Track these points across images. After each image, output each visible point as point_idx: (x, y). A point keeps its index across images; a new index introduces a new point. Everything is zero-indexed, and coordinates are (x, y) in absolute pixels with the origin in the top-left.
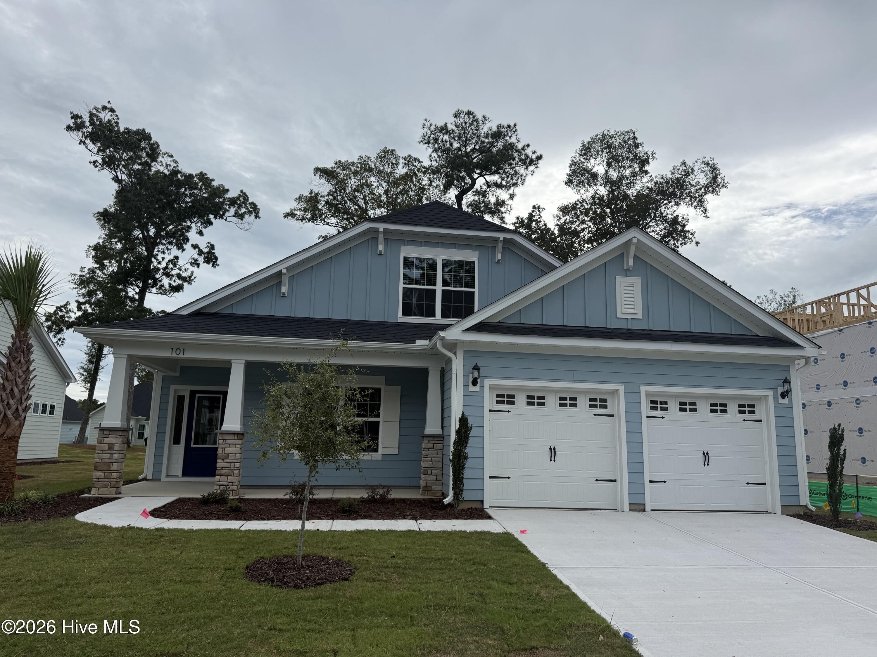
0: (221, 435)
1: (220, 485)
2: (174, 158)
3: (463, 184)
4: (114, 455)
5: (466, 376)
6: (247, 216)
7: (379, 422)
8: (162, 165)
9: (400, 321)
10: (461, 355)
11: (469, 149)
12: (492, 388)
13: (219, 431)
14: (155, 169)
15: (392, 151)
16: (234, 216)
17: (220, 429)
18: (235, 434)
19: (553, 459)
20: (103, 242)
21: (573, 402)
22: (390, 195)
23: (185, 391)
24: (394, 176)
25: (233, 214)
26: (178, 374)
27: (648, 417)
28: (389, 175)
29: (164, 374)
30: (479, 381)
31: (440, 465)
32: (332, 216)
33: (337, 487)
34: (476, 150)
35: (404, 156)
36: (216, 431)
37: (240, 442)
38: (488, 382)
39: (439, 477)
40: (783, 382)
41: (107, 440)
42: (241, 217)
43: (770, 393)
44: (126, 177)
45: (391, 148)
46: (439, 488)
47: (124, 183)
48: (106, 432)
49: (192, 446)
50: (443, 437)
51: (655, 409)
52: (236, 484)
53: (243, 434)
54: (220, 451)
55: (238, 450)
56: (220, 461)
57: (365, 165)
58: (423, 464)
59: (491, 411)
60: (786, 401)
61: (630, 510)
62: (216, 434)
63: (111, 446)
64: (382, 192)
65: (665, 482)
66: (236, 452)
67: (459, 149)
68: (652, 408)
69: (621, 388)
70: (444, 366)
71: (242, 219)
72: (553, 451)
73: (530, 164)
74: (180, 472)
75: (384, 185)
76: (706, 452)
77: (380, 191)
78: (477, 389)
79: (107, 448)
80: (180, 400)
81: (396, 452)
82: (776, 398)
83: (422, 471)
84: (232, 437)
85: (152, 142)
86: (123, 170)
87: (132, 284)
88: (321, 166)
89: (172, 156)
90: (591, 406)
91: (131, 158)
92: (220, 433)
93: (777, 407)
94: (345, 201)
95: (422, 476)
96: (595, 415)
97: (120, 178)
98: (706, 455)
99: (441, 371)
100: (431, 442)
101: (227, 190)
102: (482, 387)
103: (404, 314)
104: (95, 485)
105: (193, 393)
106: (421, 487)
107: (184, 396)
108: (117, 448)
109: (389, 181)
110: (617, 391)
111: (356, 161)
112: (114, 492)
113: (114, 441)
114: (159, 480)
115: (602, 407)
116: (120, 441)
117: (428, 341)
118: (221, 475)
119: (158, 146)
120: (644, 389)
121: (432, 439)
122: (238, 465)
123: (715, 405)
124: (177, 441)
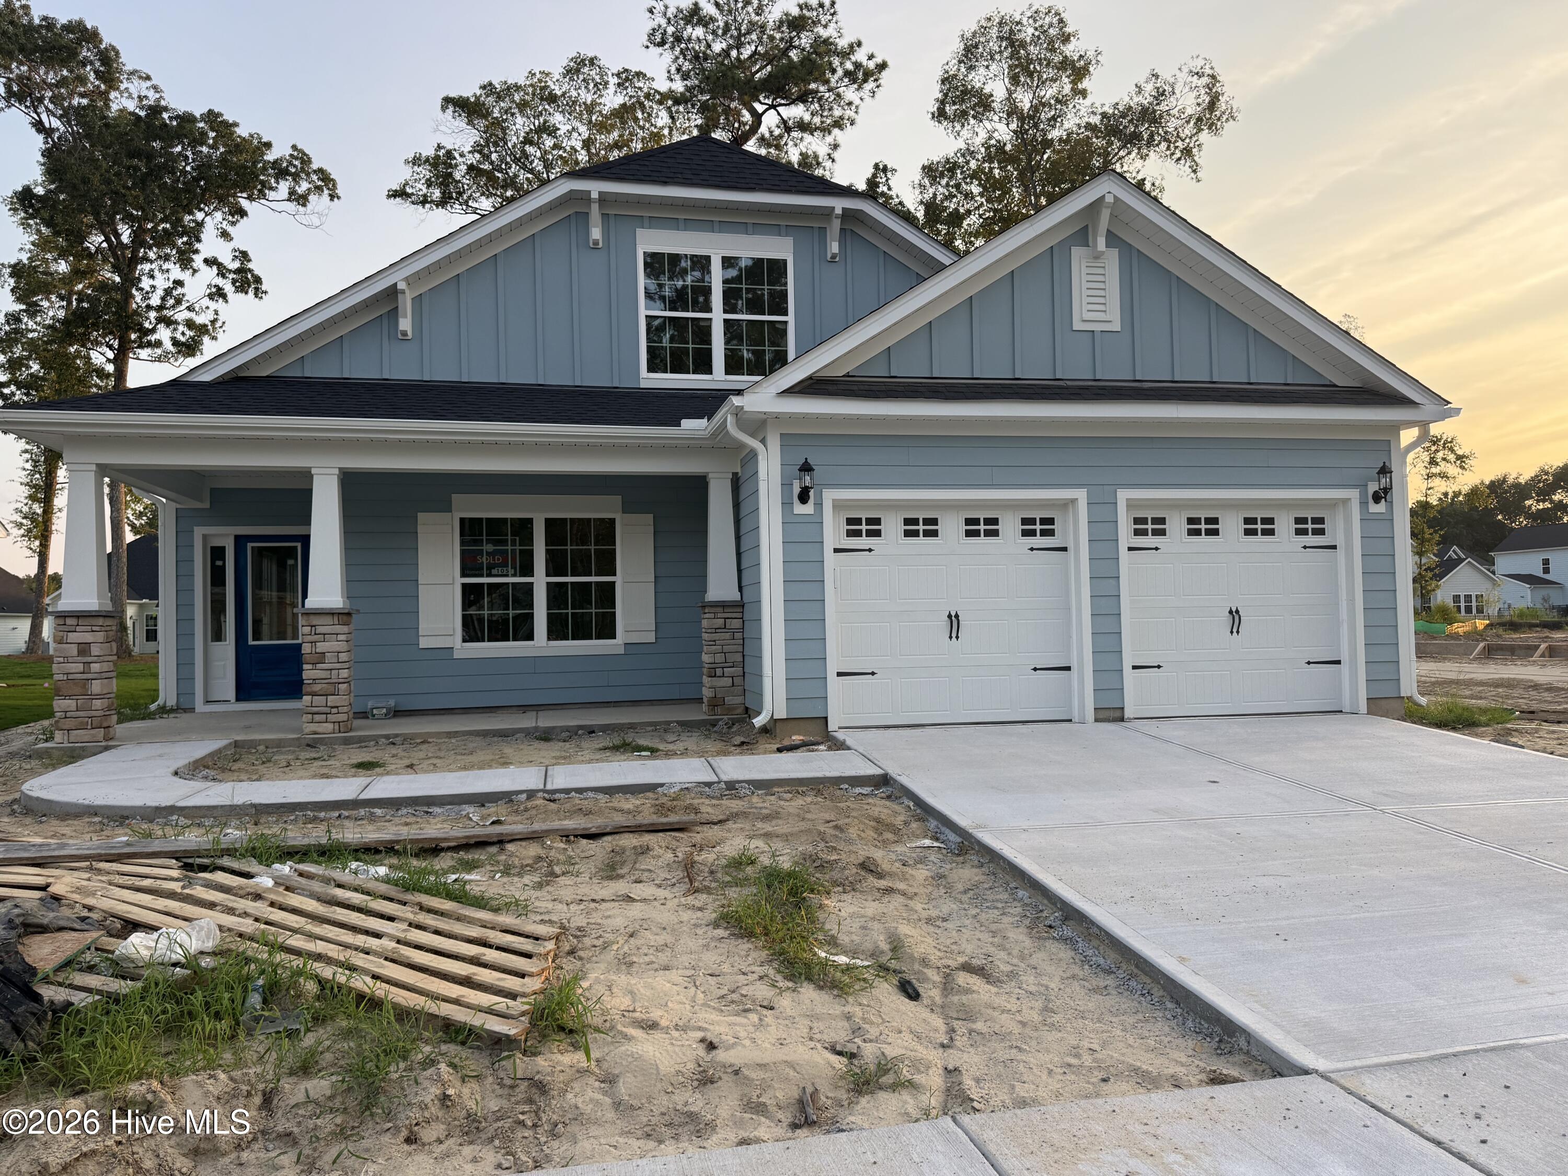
0: (305, 616)
1: (313, 714)
2: (154, 82)
3: (736, 125)
4: (92, 665)
5: (786, 485)
6: (312, 198)
7: (614, 583)
8: (130, 96)
9: (643, 385)
10: (774, 443)
11: (747, 52)
12: (838, 506)
13: (303, 611)
14: (118, 107)
15: (592, 61)
16: (289, 200)
17: (303, 605)
18: (333, 614)
19: (954, 635)
20: (29, 258)
21: (991, 528)
22: (594, 151)
23: (225, 537)
24: (600, 112)
25: (286, 196)
26: (207, 505)
27: (1130, 549)
28: (590, 108)
29: (179, 506)
30: (812, 493)
31: (738, 657)
32: (483, 194)
33: (543, 708)
34: (759, 54)
35: (615, 71)
36: (295, 610)
37: (345, 629)
38: (830, 496)
39: (738, 681)
40: (1379, 473)
41: (73, 637)
42: (302, 200)
43: (1353, 494)
44: (59, 123)
45: (590, 55)
46: (739, 700)
47: (57, 135)
48: (69, 621)
49: (251, 642)
50: (743, 606)
51: (1144, 533)
52: (345, 709)
53: (349, 614)
54: (306, 649)
55: (343, 646)
56: (310, 666)
57: (542, 89)
58: (706, 658)
59: (836, 551)
60: (1381, 508)
61: (1096, 720)
62: (295, 616)
63: (84, 649)
64: (578, 145)
65: (1159, 667)
66: (338, 649)
67: (726, 53)
68: (1137, 533)
69: (1081, 495)
70: (739, 470)
71: (304, 205)
72: (954, 620)
73: (865, 81)
74: (231, 694)
75: (583, 129)
76: (1234, 610)
77: (573, 143)
78: (808, 509)
79: (75, 652)
80: (217, 553)
81: (651, 638)
82: (1364, 504)
83: (705, 670)
84: (328, 620)
85: (103, 46)
86: (51, 106)
87: (97, 343)
88: (453, 94)
89: (148, 78)
90: (1025, 533)
91: (63, 82)
92: (302, 614)
93: (1366, 519)
94: (507, 163)
95: (705, 679)
96: (1032, 549)
97: (47, 125)
98: (1234, 614)
99: (732, 480)
100: (719, 615)
101: (268, 145)
102: (819, 505)
103: (651, 369)
104: (60, 725)
105: (240, 541)
106: (705, 700)
107: (224, 547)
108: (95, 650)
109: (590, 122)
110: (1074, 501)
111: (522, 82)
112: (102, 734)
113: (88, 637)
114: (192, 710)
115: (1044, 533)
116: (100, 636)
117: (705, 420)
118: (314, 694)
119: (117, 53)
120: (1123, 495)
121: (720, 609)
122: (344, 674)
123: (1253, 521)
124: (218, 635)
